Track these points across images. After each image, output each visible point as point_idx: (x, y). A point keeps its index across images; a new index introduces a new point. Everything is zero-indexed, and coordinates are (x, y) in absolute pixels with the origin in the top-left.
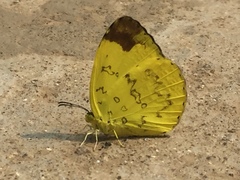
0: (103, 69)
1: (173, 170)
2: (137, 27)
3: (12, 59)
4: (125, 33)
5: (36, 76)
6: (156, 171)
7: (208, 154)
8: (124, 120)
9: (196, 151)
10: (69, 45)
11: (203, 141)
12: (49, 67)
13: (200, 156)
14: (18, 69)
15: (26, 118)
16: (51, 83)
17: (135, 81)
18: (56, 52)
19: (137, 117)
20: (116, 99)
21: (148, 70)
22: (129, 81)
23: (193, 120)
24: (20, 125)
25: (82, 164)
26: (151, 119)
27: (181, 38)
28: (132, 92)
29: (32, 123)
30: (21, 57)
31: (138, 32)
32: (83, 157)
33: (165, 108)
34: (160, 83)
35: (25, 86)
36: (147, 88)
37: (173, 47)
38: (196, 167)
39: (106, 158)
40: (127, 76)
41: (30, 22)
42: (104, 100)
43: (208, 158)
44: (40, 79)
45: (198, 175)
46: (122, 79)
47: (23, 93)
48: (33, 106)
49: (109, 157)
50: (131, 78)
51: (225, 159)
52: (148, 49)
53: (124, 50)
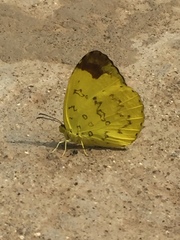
0: (75, 91)
1: (122, 180)
2: (105, 59)
3: (16, 64)
4: (95, 64)
5: (33, 82)
6: (108, 180)
7: (156, 168)
8: (91, 134)
9: (146, 164)
10: (68, 53)
11: (155, 155)
12: (45, 73)
13: (148, 169)
14: (20, 74)
15: (15, 122)
16: (44, 90)
17: (101, 103)
18: (55, 60)
19: (101, 132)
20: (85, 117)
21: (112, 95)
22: (96, 102)
23: (153, 134)
24: (8, 128)
25: (50, 169)
26: (113, 135)
27: (167, 52)
28: (98, 112)
29: (18, 127)
30: (25, 63)
31: (106, 64)
32: (52, 162)
33: (126, 126)
34: (122, 106)
35: (21, 91)
36: (110, 109)
37: (157, 61)
38: (142, 180)
39: (70, 165)
40: (95, 98)
41: (41, 27)
42: (74, 116)
43: (154, 172)
44: (36, 85)
45: (140, 187)
46: (90, 101)
47: (18, 97)
48: (23, 111)
49: (73, 164)
50: (98, 101)
51: (168, 174)
52: (113, 78)
53: (93, 77)
